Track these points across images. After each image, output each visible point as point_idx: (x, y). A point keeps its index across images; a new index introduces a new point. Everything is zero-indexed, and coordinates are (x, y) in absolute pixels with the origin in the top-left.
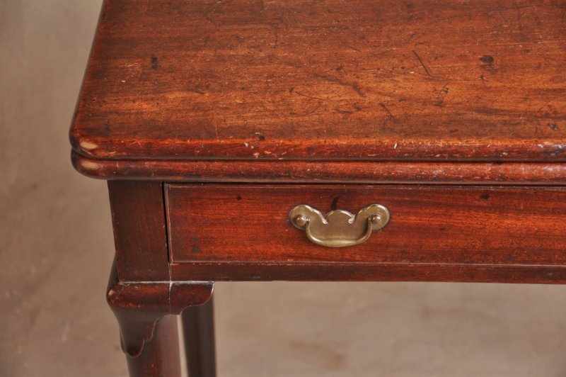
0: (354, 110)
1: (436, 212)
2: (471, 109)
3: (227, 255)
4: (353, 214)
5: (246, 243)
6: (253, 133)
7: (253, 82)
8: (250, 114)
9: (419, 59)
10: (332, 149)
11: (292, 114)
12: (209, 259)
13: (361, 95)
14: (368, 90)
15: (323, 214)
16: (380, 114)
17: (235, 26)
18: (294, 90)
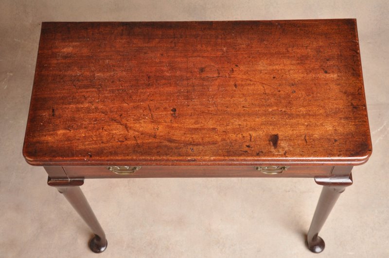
0: (124, 140)
2: (165, 139)
6: (87, 153)
7: (89, 124)
8: (87, 143)
9: (150, 110)
11: (102, 142)
13: (128, 131)
14: (131, 128)
16: (134, 142)
17: (84, 90)
18: (104, 128)
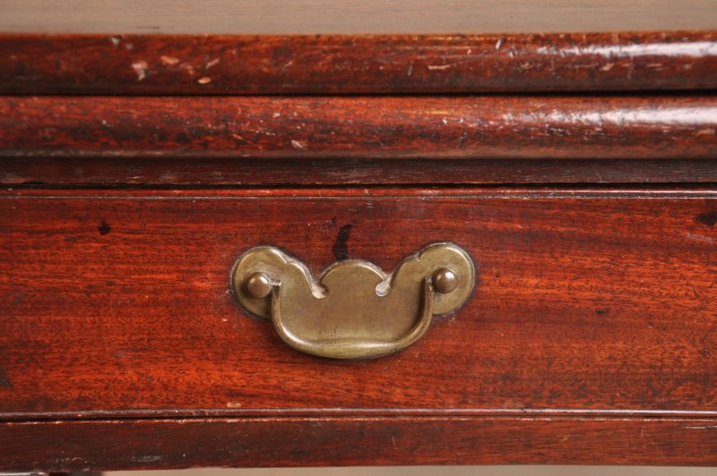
1: (588, 262)
3: (75, 394)
4: (385, 270)
5: (124, 357)
10: (335, 51)
12: (30, 406)
15: (313, 272)
